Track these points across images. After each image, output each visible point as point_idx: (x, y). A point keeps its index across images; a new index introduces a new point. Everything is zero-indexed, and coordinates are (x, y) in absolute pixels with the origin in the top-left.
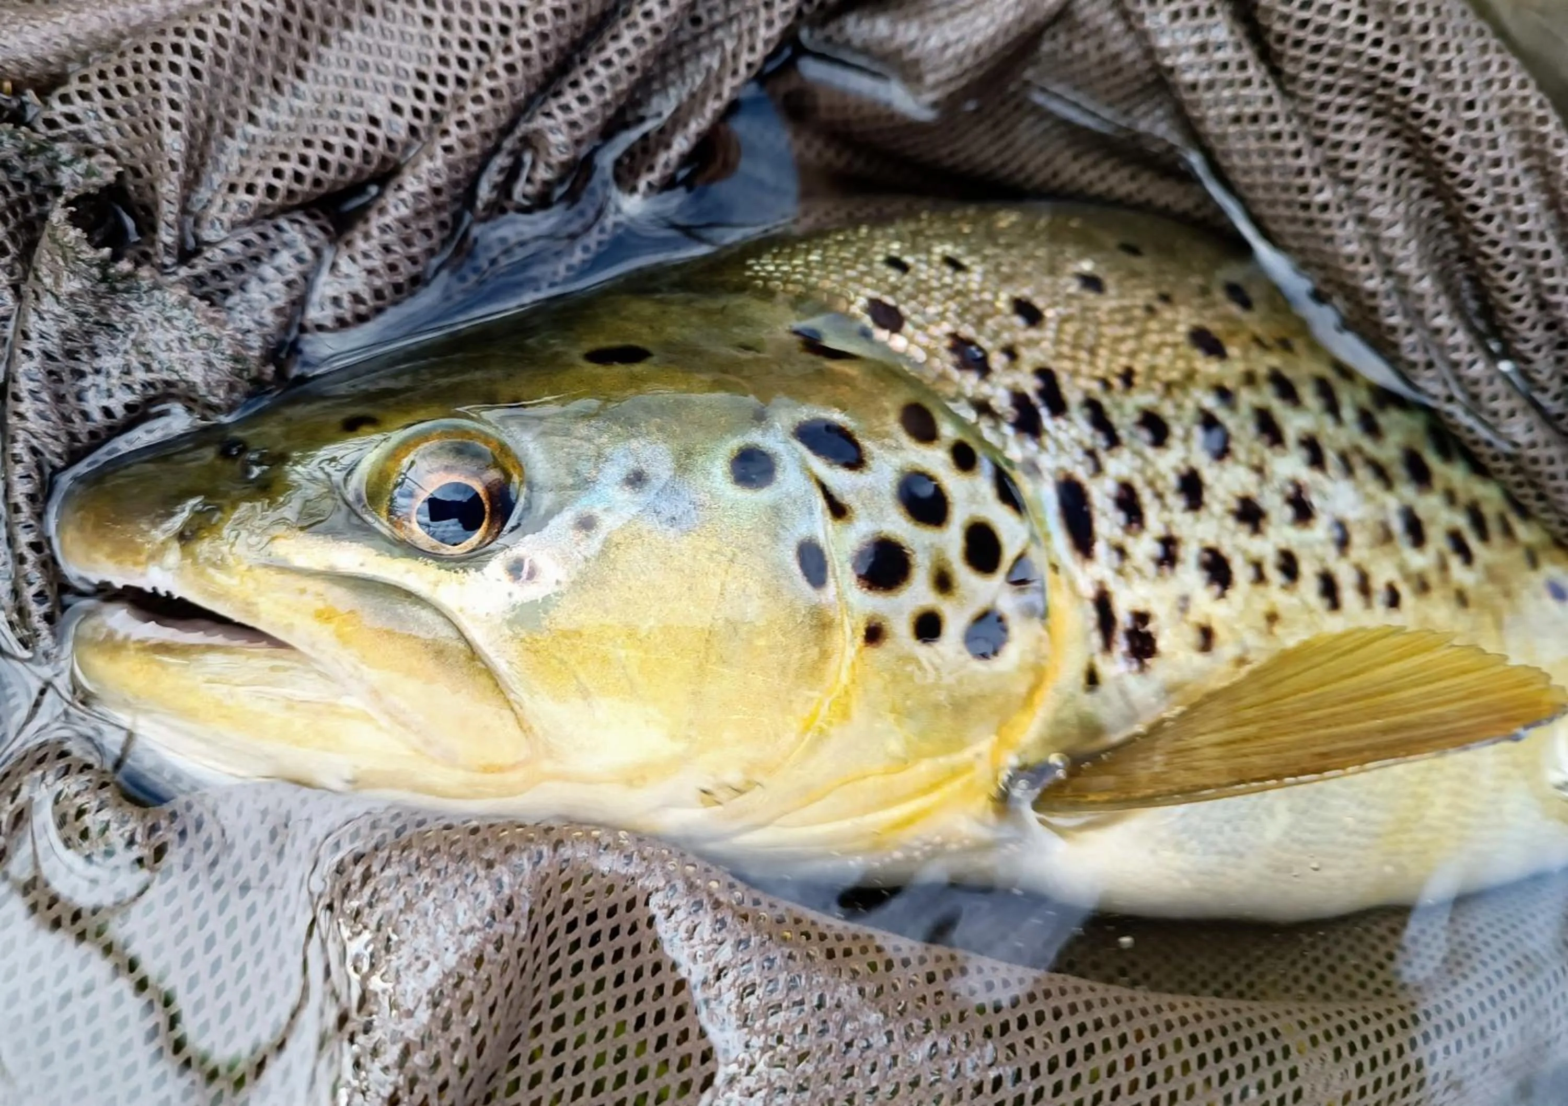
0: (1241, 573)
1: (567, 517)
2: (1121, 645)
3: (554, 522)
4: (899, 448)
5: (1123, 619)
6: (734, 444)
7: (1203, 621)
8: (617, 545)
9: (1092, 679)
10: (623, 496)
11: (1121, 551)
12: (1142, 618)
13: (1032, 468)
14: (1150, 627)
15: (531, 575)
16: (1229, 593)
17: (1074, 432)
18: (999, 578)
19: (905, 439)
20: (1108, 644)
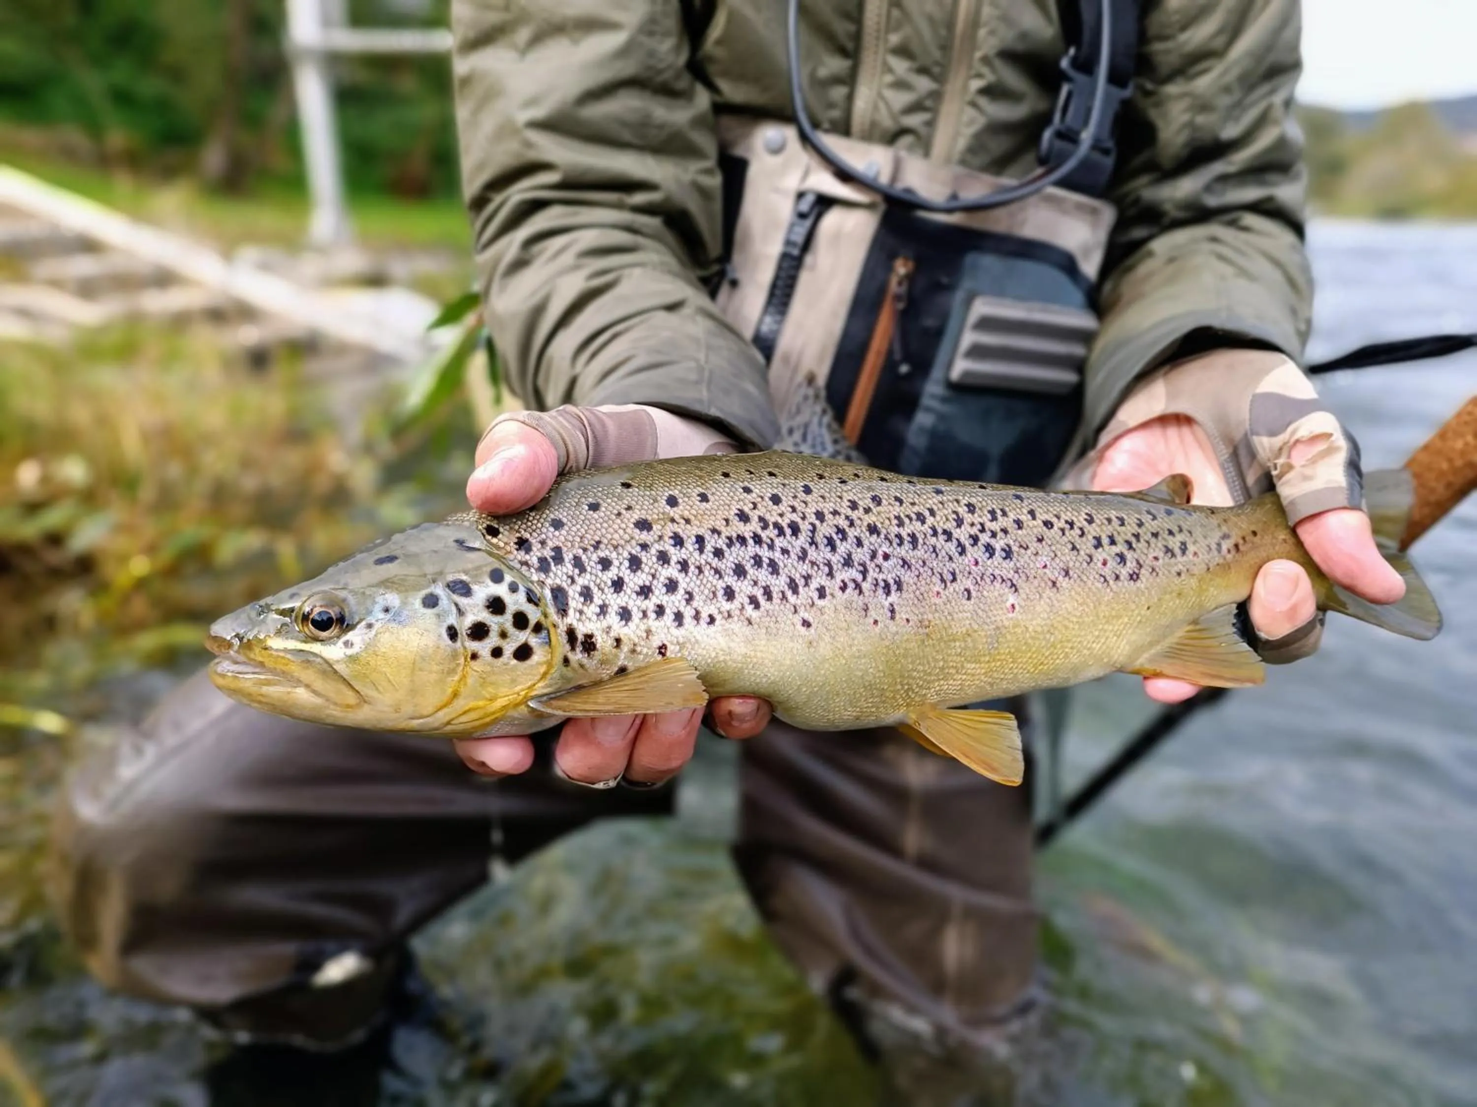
0: (636, 615)
1: (363, 623)
2: (579, 648)
3: (359, 626)
4: (487, 586)
5: (580, 637)
6: (424, 593)
7: (617, 636)
8: (381, 633)
9: (566, 661)
10: (381, 615)
11: (581, 612)
12: (589, 637)
13: (542, 583)
14: (593, 640)
15: (352, 644)
16: (630, 624)
17: (565, 570)
18: (529, 631)
19: (490, 583)
20: (573, 649)
